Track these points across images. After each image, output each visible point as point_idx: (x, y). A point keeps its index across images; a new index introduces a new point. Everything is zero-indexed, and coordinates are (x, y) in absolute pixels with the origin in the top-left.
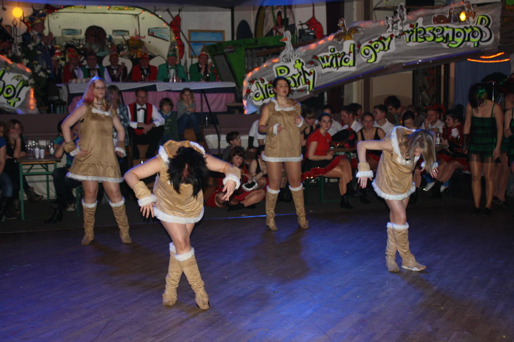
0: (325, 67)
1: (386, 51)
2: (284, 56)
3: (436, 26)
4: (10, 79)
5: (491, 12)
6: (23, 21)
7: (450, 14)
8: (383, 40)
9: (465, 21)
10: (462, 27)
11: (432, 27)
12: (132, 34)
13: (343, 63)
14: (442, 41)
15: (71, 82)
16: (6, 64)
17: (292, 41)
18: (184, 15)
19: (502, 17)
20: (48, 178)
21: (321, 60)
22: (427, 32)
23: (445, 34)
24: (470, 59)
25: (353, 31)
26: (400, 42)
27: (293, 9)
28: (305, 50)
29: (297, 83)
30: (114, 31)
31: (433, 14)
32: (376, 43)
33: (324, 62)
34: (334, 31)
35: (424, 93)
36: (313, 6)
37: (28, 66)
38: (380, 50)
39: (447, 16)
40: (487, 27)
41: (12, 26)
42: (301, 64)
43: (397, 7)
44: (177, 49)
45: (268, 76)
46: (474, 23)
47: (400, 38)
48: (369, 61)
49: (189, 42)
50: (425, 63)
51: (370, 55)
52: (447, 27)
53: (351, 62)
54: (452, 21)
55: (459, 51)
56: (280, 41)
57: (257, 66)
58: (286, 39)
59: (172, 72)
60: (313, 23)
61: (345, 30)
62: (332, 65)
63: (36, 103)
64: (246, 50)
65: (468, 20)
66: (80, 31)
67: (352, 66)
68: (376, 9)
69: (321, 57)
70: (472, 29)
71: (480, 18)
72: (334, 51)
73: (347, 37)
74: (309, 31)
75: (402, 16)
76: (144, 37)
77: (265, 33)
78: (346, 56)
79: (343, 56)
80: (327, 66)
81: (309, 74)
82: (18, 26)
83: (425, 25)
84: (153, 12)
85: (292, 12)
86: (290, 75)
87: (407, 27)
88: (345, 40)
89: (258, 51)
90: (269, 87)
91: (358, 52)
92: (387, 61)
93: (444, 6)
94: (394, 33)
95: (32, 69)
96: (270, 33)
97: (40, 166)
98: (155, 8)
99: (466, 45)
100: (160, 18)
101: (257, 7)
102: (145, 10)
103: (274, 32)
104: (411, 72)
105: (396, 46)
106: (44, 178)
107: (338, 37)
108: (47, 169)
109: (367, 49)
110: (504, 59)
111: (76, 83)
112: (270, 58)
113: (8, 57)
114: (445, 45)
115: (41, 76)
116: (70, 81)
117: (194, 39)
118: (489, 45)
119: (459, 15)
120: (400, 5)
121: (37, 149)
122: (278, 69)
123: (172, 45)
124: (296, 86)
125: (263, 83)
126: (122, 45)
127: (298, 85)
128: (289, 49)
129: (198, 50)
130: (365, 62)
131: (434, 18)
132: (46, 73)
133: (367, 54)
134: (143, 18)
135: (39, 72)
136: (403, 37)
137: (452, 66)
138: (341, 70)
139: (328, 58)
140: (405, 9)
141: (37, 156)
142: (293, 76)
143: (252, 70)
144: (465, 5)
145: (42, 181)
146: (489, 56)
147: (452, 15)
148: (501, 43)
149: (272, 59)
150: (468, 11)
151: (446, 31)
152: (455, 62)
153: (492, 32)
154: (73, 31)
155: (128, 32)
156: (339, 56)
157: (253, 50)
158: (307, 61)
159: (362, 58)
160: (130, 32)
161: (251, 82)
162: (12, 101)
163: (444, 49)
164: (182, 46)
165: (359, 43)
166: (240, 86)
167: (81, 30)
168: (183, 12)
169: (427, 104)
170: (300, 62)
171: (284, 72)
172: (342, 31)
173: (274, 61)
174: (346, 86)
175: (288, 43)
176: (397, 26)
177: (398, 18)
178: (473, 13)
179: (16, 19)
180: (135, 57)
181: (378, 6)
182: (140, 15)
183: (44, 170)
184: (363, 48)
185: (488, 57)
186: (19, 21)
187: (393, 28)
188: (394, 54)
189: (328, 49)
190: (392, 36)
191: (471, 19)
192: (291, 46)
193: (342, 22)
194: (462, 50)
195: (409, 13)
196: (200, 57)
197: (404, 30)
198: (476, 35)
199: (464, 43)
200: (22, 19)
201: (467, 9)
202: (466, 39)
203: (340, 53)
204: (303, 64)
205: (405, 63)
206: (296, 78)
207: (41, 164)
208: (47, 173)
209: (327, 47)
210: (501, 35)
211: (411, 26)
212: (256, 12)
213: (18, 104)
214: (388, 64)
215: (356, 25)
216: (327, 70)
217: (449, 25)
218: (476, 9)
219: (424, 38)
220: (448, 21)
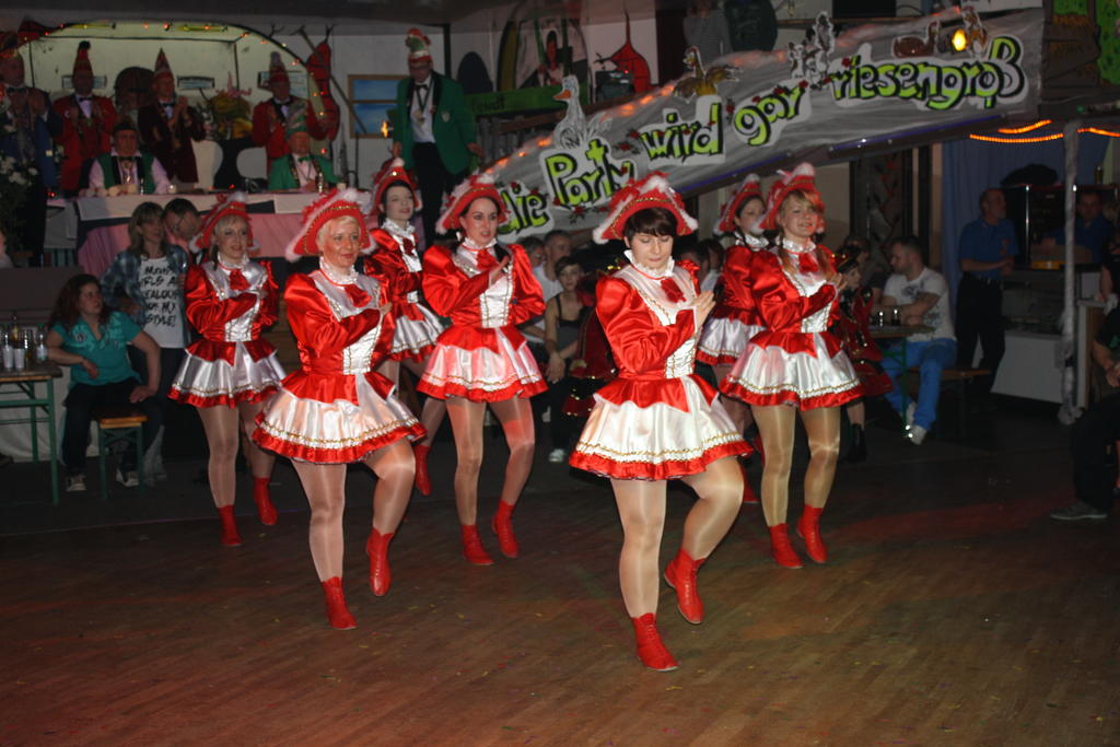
0: (656, 156)
1: (791, 118)
2: (564, 131)
3: (898, 62)
5: (1023, 30)
7: (932, 35)
8: (783, 95)
9: (964, 51)
10: (958, 63)
11: (892, 65)
12: (221, 85)
13: (696, 147)
14: (914, 96)
15: (84, 195)
17: (582, 99)
18: (338, 43)
19: (1046, 42)
20: (33, 413)
21: (646, 142)
22: (882, 77)
23: (920, 81)
24: (976, 134)
25: (718, 76)
26: (822, 100)
27: (583, 28)
28: (610, 119)
29: (593, 192)
30: (181, 79)
31: (895, 35)
32: (768, 100)
33: (652, 144)
34: (676, 76)
35: (875, 212)
36: (628, 20)
38: (778, 117)
39: (926, 40)
40: (1012, 63)
42: (601, 150)
43: (813, 21)
45: (528, 178)
46: (983, 54)
47: (820, 89)
48: (754, 142)
49: (350, 103)
50: (876, 145)
51: (755, 128)
52: (926, 64)
53: (713, 145)
54: (936, 50)
55: (953, 118)
56: (556, 98)
57: (502, 154)
58: (568, 94)
60: (626, 57)
61: (699, 72)
62: (670, 151)
63: (5, 243)
64: (478, 118)
65: (972, 48)
66: (103, 80)
67: (715, 153)
69: (647, 134)
70: (981, 67)
71: (998, 43)
72: (676, 119)
73: (704, 88)
74: (619, 76)
75: (825, 40)
76: (249, 93)
77: (520, 81)
78: (701, 132)
79: (696, 131)
80: (659, 152)
81: (621, 173)
83: (876, 60)
84: (267, 34)
85: (580, 34)
86: (579, 173)
87: (837, 66)
88: (699, 95)
89: (504, 121)
90: (532, 203)
91: (730, 123)
92: (792, 141)
93: (917, 18)
94: (807, 79)
96: (532, 81)
97: (15, 388)
98: (273, 27)
99: (967, 103)
100: (284, 48)
101: (502, 24)
102: (249, 30)
103: (541, 77)
104: (845, 166)
105: (814, 107)
106: (25, 413)
107: (685, 89)
108: (31, 394)
109: (749, 115)
110: (1050, 135)
111: (95, 196)
112: (534, 137)
114: (920, 105)
115: (15, 183)
116: (81, 193)
117: (361, 94)
118: (1019, 103)
119: (950, 37)
120: (819, 16)
121: (8, 349)
122: (552, 162)
124: (590, 198)
125: (517, 193)
126: (198, 110)
127: (595, 196)
128: (575, 117)
129: (375, 120)
130: (743, 145)
131: (897, 44)
132: (27, 176)
133: (749, 127)
134: (246, 50)
135: (11, 172)
136: (828, 88)
137: (937, 151)
138: (692, 161)
139: (661, 135)
140: (831, 26)
141: (8, 365)
142: (585, 178)
143: (492, 164)
144: (964, 15)
145: (21, 422)
146: (1017, 128)
147: (936, 38)
148: (1045, 99)
149: (538, 139)
150: (971, 28)
151: (924, 73)
152: (944, 143)
153: (1024, 74)
155: (211, 80)
156: (687, 132)
157: (494, 119)
158: (616, 143)
159: (737, 136)
160: (217, 83)
163: (918, 112)
165: (729, 101)
167: (106, 78)
168: (336, 37)
169: (883, 237)
170: (599, 144)
171: (565, 168)
172: (694, 75)
173: (541, 144)
174: (702, 199)
175: (574, 104)
176: (814, 63)
177: (817, 44)
178: (981, 32)
180: (228, 137)
182: (239, 44)
183: (25, 397)
184: (739, 112)
185: (1015, 131)
187: (805, 68)
188: (808, 127)
189: (662, 117)
190: (803, 86)
191: (977, 45)
192: (580, 110)
193: (692, 54)
194: (959, 115)
195: (841, 33)
197: (829, 72)
198: (989, 83)
199: (964, 100)
201: (968, 24)
202: (968, 90)
203: (689, 123)
204: (606, 150)
205: (833, 145)
206: (591, 181)
207: (19, 383)
208: (32, 402)
209: (660, 112)
210: (1044, 87)
211: (846, 62)
212: (499, 34)
214: (796, 147)
215: (722, 61)
216: (661, 162)
217: (930, 60)
218: (990, 24)
219: (875, 89)
220: (927, 51)
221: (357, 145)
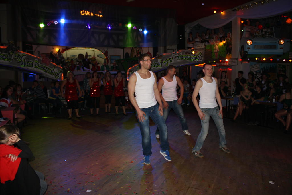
1: (171, 62)
3: (186, 55)
4: (56, 70)
5: (202, 51)
7: (190, 51)
8: (170, 59)
9: (194, 54)
11: (184, 55)
12: (92, 56)
13: (158, 66)
16: (55, 66)
19: (205, 53)
23: (188, 57)
24: (196, 65)
25: (161, 56)
27: (142, 49)
31: (185, 51)
32: (168, 60)
34: (155, 56)
36: (149, 48)
37: (61, 66)
38: (169, 62)
39: (189, 52)
40: (201, 55)
44: (107, 61)
48: (166, 65)
49: (110, 59)
50: (182, 66)
52: (189, 55)
53: (160, 66)
55: (193, 63)
59: (105, 68)
62: (154, 66)
64: (128, 61)
68: (168, 49)
70: (196, 56)
71: (199, 53)
72: (155, 62)
76: (96, 57)
77: (134, 56)
78: (159, 64)
83: (182, 55)
87: (177, 55)
88: (159, 59)
89: (132, 62)
95: (63, 67)
98: (100, 48)
99: (194, 61)
100: (102, 52)
102: (96, 49)
103: (137, 56)
104: (178, 69)
105: (174, 61)
107: (157, 58)
113: (56, 64)
114: (188, 61)
118: (201, 61)
119: (192, 52)
120: (175, 48)
122: (138, 67)
123: (105, 59)
126: (89, 60)
129: (113, 61)
130: (164, 66)
133: (165, 63)
134: (96, 51)
136: (176, 58)
137: (191, 67)
138: (157, 68)
139: (153, 64)
143: (130, 67)
144: (194, 49)
150: (195, 51)
151: (189, 56)
153: (202, 57)
154: (74, 56)
155: (91, 56)
156: (157, 64)
157: (130, 62)
159: (164, 64)
161: (130, 71)
162: (57, 77)
164: (108, 60)
166: (126, 72)
167: (76, 55)
168: (108, 50)
172: (158, 56)
177: (175, 52)
181: (169, 49)
184: (164, 61)
187: (173, 55)
189: (153, 62)
190: (173, 58)
191: (196, 53)
193: (157, 53)
195: (178, 51)
196: (114, 64)
197: (177, 56)
198: (197, 58)
202: (195, 59)
203: (157, 62)
205: (177, 66)
210: (205, 59)
211: (178, 55)
212: (131, 49)
213: (58, 78)
215: (162, 54)
216: (153, 68)
217: (190, 55)
218: (197, 50)
219: (182, 58)
220: (189, 53)
221: (111, 65)
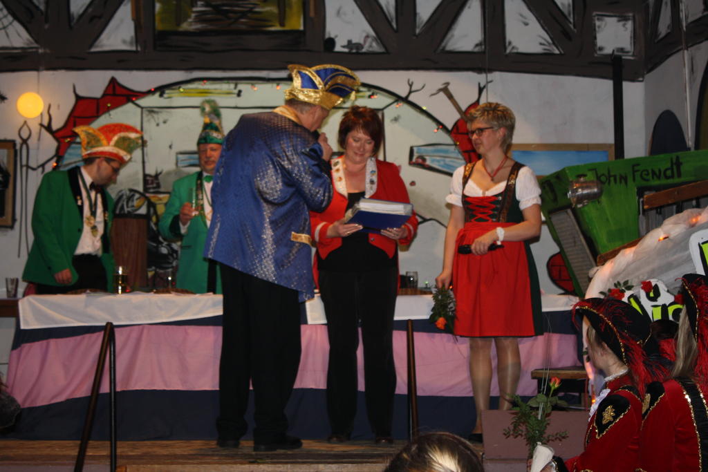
6: (48, 128)
41: (19, 141)
82: (32, 142)
84: (403, 95)
100: (426, 112)
179: (30, 123)
182: (386, 112)
186: (35, 127)
200: (46, 123)
